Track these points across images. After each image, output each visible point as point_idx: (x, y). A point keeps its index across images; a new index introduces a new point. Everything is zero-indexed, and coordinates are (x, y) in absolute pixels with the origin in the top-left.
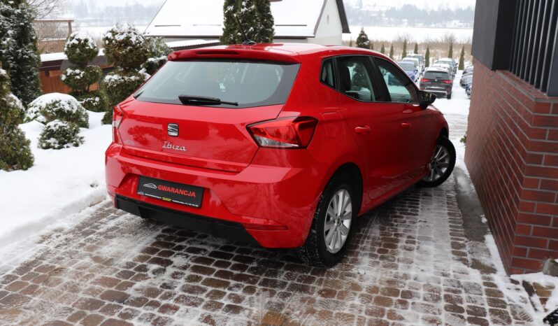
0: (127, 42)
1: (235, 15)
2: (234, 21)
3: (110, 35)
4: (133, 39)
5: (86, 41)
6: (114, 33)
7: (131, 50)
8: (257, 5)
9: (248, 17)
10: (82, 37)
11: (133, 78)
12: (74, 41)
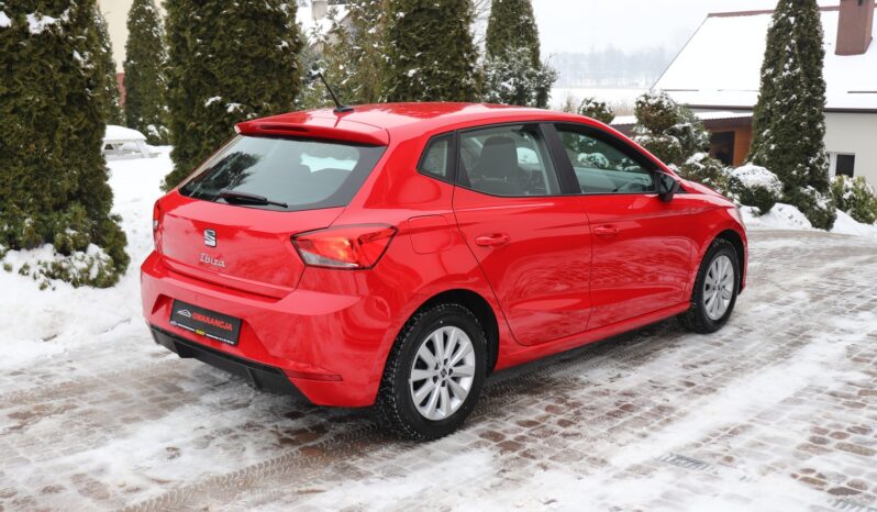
0: (659, 106)
1: (774, 80)
2: (773, 87)
3: (643, 99)
4: (665, 103)
5: (603, 105)
6: (647, 97)
7: (662, 114)
8: (804, 68)
9: (791, 83)
10: (600, 101)
11: (662, 139)
12: (592, 105)
